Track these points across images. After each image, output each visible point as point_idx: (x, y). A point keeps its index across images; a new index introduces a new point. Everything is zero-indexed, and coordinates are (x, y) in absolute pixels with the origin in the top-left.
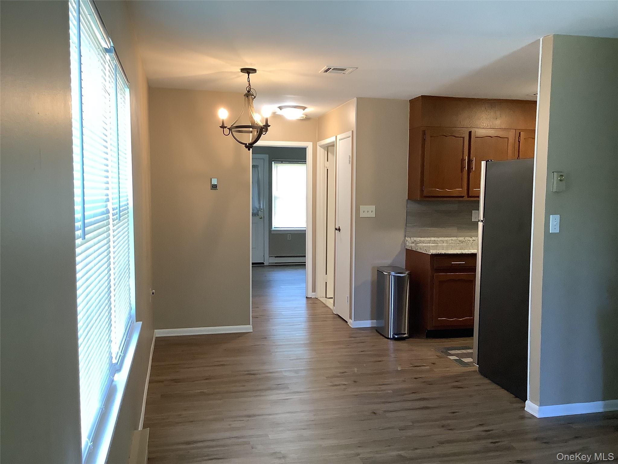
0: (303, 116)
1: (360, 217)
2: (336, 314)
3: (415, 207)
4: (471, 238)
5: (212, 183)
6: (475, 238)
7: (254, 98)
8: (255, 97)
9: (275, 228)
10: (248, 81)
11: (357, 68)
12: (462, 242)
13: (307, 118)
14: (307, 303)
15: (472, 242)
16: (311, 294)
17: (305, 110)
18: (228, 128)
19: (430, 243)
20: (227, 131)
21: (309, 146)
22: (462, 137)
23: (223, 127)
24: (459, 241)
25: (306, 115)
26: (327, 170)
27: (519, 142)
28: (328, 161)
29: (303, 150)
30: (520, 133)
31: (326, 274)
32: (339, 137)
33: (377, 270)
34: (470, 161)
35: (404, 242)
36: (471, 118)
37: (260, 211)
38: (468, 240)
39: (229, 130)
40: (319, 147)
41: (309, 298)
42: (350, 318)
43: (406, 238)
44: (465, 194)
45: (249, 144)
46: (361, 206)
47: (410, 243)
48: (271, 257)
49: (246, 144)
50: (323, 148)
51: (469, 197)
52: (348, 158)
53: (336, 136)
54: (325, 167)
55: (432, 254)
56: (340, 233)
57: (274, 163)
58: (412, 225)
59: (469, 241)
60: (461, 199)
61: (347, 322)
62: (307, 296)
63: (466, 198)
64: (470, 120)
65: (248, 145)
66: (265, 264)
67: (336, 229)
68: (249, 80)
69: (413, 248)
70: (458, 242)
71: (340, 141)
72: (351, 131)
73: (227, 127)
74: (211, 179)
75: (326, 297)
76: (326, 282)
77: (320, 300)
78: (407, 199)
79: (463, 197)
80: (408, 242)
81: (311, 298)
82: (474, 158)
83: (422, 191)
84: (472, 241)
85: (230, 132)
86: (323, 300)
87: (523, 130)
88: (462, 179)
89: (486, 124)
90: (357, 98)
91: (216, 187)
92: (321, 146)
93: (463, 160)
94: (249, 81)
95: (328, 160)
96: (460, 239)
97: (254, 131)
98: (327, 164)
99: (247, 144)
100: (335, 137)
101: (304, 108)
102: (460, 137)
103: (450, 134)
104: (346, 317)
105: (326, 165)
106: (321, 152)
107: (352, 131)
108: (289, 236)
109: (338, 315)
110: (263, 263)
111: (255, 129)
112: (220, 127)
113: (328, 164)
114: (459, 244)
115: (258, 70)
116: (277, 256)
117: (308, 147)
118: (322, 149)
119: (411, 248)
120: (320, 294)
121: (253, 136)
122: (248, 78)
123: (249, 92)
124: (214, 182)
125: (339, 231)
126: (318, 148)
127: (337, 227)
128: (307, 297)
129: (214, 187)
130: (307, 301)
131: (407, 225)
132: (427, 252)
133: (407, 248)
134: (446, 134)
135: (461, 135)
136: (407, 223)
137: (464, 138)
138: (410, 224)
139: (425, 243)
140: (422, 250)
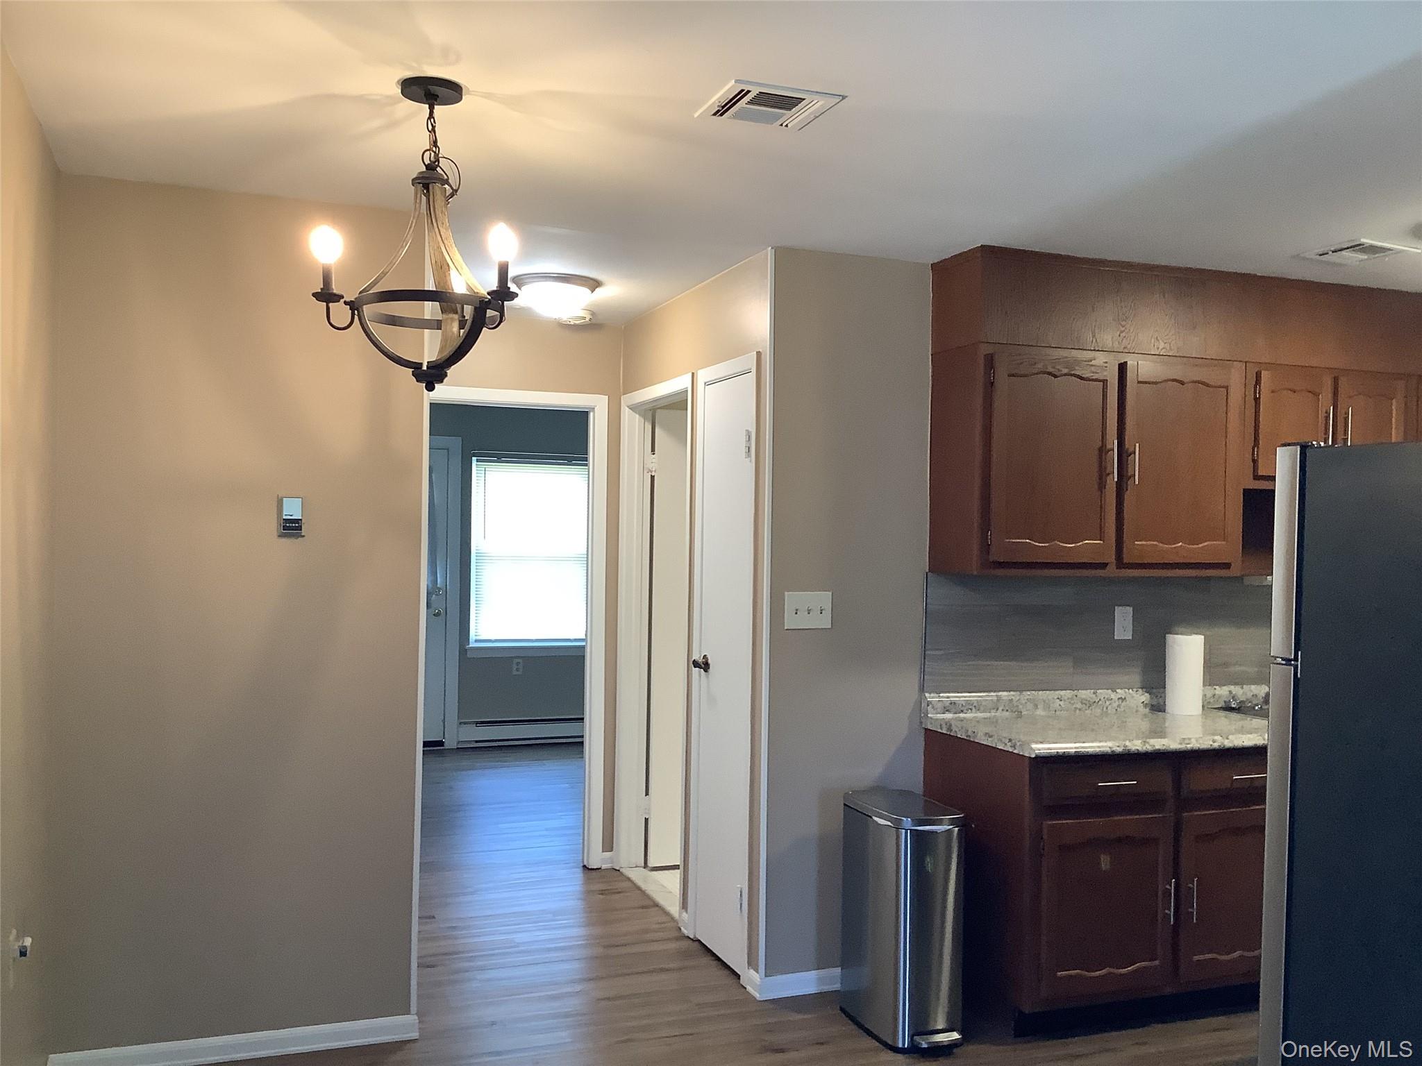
0: (582, 314)
1: (786, 628)
2: (692, 937)
3: (949, 595)
4: (1114, 691)
5: (285, 513)
6: (1126, 693)
7: (452, 195)
8: (456, 191)
9: (476, 641)
10: (430, 128)
11: (844, 97)
12: (1090, 704)
13: (594, 325)
14: (588, 893)
15: (1119, 706)
16: (598, 858)
17: (596, 290)
18: (346, 303)
19: (997, 709)
20: (341, 313)
21: (598, 406)
22: (1100, 381)
23: (326, 296)
24: (1082, 703)
25: (593, 314)
26: (653, 477)
27: (1257, 400)
28: (656, 452)
29: (577, 421)
30: (1258, 375)
31: (647, 794)
32: (703, 375)
33: (845, 805)
34: (1124, 455)
35: (920, 709)
36: (1123, 323)
37: (434, 596)
38: (1106, 697)
39: (352, 309)
40: (627, 408)
41: (593, 869)
42: (752, 963)
43: (927, 695)
44: (1111, 558)
45: (431, 366)
46: (786, 593)
47: (939, 710)
48: (465, 723)
49: (416, 367)
50: (640, 415)
51: (1120, 564)
52: (744, 438)
53: (693, 374)
54: (645, 472)
55: (1037, 757)
56: (707, 677)
57: (477, 461)
58: (942, 652)
59: (1108, 703)
60: (1100, 573)
61: (738, 977)
62: (585, 863)
63: (1112, 571)
64: (1123, 329)
65: (425, 368)
66: (447, 746)
67: (696, 664)
68: (433, 127)
69: (954, 728)
70: (1079, 705)
71: (707, 387)
72: (755, 353)
73: (343, 297)
74: (282, 500)
75: (646, 865)
76: (646, 820)
77: (629, 879)
78: (927, 571)
79: (1104, 566)
80: (933, 707)
81: (600, 868)
82: (1137, 445)
83: (986, 547)
84: (1117, 703)
85: (356, 317)
86: (637, 875)
87: (1269, 366)
88: (1101, 507)
89: (1165, 343)
90: (777, 250)
91: (300, 528)
92: (633, 408)
93: (1103, 451)
94: (434, 130)
95: (653, 450)
96: (1084, 697)
97: (447, 319)
98: (653, 462)
99: (421, 364)
100: (690, 374)
101: (594, 284)
102: (1096, 380)
103: (1065, 371)
104: (737, 960)
105: (650, 466)
106: (632, 425)
107: (759, 354)
108: (518, 664)
109: (699, 941)
110: (441, 743)
111: (451, 315)
112: (314, 295)
113: (654, 460)
114: (1080, 710)
115: (469, 92)
116: (482, 723)
117: (594, 408)
118: (637, 416)
119: (950, 729)
120: (627, 855)
121: (445, 340)
122: (429, 118)
123: (431, 167)
124: (293, 510)
125: (706, 671)
126: (626, 413)
127: (696, 656)
128: (584, 866)
129: (291, 528)
130: (587, 881)
131: (927, 653)
132: (1015, 749)
133: (930, 727)
134: (1054, 367)
135: (1098, 373)
136: (928, 646)
137: (1105, 382)
138: (937, 650)
139: (982, 709)
140: (996, 741)
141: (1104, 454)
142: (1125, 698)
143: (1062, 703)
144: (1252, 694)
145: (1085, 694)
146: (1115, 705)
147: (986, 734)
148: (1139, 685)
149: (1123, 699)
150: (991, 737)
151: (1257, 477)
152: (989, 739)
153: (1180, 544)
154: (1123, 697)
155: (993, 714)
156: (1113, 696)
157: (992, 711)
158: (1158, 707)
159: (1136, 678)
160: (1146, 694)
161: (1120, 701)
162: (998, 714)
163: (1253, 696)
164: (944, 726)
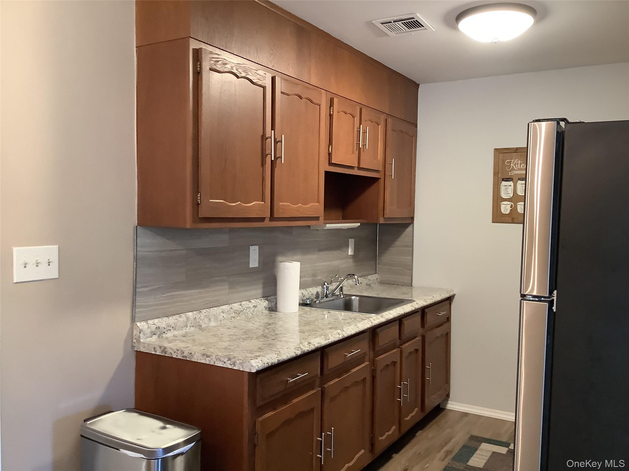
1: (14, 281)
3: (154, 243)
4: (251, 302)
6: (256, 302)
12: (238, 313)
22: (262, 86)
24: (235, 313)
30: (332, 100)
35: (133, 336)
38: (247, 307)
44: (267, 213)
46: (15, 249)
58: (150, 289)
59: (248, 310)
60: (259, 224)
63: (267, 223)
70: (233, 315)
78: (137, 225)
79: (262, 219)
80: (143, 333)
82: (283, 136)
83: (196, 205)
84: (252, 309)
87: (337, 96)
88: (262, 178)
93: (264, 137)
96: (235, 308)
102: (259, 85)
103: (243, 74)
114: (234, 317)
119: (164, 351)
131: (137, 290)
132: (235, 366)
133: (142, 350)
134: (237, 70)
135: (261, 80)
136: (138, 286)
137: (264, 88)
138: (144, 287)
139: (177, 328)
140: (215, 360)
141: (264, 140)
142: (256, 306)
143: (224, 315)
144: (311, 294)
145: (236, 306)
146: (252, 311)
147: (204, 355)
148: (260, 296)
149: (255, 307)
150: (208, 356)
151: (331, 164)
152: (207, 359)
153: (300, 205)
154: (256, 305)
155: (184, 331)
156: (251, 305)
157: (183, 329)
158: (273, 309)
159: (259, 291)
160: (266, 301)
161: (254, 307)
162: (188, 330)
163: (312, 294)
164: (158, 349)
